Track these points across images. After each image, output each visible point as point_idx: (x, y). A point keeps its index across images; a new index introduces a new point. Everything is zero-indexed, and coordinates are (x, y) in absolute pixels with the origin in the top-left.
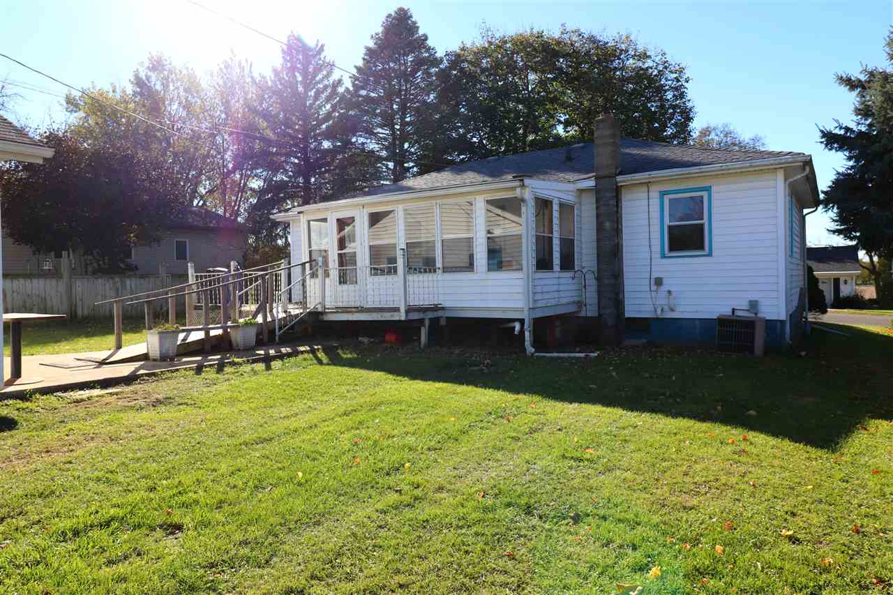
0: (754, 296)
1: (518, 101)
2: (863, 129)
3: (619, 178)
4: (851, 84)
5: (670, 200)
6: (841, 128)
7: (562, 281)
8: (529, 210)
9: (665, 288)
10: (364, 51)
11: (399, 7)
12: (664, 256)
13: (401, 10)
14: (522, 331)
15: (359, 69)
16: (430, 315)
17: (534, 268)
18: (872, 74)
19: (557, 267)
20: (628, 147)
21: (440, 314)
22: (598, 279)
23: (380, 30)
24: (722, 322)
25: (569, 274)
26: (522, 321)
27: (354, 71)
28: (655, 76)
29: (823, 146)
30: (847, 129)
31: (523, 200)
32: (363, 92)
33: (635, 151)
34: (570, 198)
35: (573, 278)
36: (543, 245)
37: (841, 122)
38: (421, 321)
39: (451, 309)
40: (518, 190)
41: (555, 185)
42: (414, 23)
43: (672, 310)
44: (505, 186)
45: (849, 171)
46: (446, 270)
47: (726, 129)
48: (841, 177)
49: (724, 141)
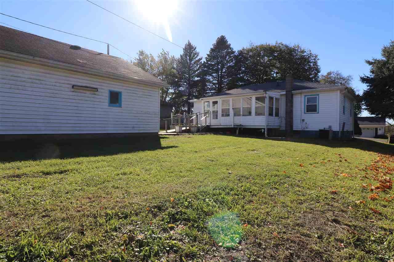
0: (330, 124)
1: (261, 66)
2: (373, 77)
3: (293, 92)
4: (369, 63)
5: (307, 98)
6: (366, 77)
7: (275, 119)
8: (267, 100)
9: (305, 122)
10: (210, 49)
11: (221, 35)
12: (305, 113)
13: (222, 36)
14: (264, 131)
15: (208, 55)
16: (239, 127)
17: (268, 115)
18: (376, 60)
19: (274, 115)
20: (296, 82)
21: (241, 127)
22: (286, 119)
23: (215, 42)
24: (321, 131)
25: (277, 118)
26: (264, 129)
27: (207, 56)
28: (307, 58)
29: (361, 82)
30: (368, 77)
31: (266, 97)
32: (209, 62)
33: (299, 84)
34: (278, 97)
35: (279, 119)
36: (271, 109)
37: (365, 75)
38: (237, 128)
39: (245, 126)
40: (265, 94)
41: (274, 93)
42: (226, 40)
43: (307, 128)
44: (260, 93)
45: (368, 90)
46: (243, 115)
47: (338, 73)
48: (365, 92)
49: (337, 77)
